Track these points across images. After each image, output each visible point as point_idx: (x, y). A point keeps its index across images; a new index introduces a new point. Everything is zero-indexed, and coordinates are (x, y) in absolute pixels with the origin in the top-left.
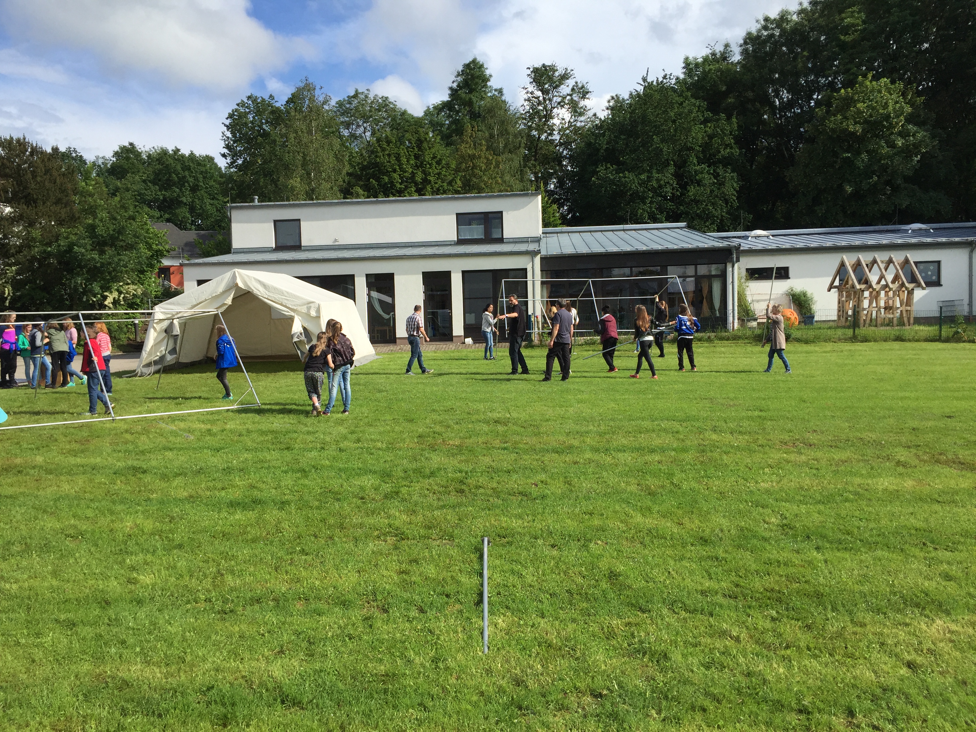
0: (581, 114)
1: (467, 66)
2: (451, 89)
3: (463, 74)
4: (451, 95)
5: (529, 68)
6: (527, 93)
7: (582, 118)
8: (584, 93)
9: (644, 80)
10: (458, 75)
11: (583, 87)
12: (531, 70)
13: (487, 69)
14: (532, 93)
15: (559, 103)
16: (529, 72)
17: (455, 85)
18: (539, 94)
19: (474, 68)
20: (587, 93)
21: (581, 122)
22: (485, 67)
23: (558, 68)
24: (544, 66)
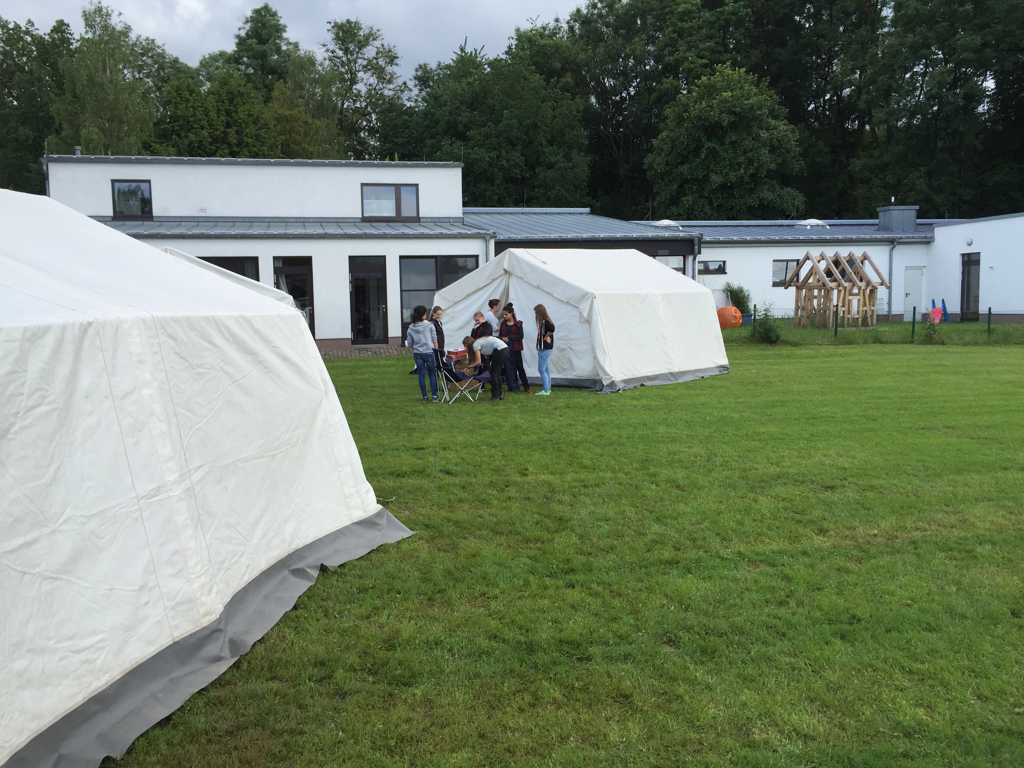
0: (390, 82)
1: (257, 12)
2: (238, 37)
3: (252, 21)
4: (238, 45)
5: (330, 23)
6: (327, 51)
7: (391, 86)
8: (392, 59)
9: (462, 50)
10: (247, 22)
11: (390, 51)
12: (333, 25)
13: (281, 17)
14: (333, 52)
15: (364, 67)
16: (329, 27)
17: (243, 33)
18: (340, 53)
19: (265, 15)
20: (396, 58)
21: (390, 90)
22: (279, 15)
23: (363, 26)
24: (348, 21)
